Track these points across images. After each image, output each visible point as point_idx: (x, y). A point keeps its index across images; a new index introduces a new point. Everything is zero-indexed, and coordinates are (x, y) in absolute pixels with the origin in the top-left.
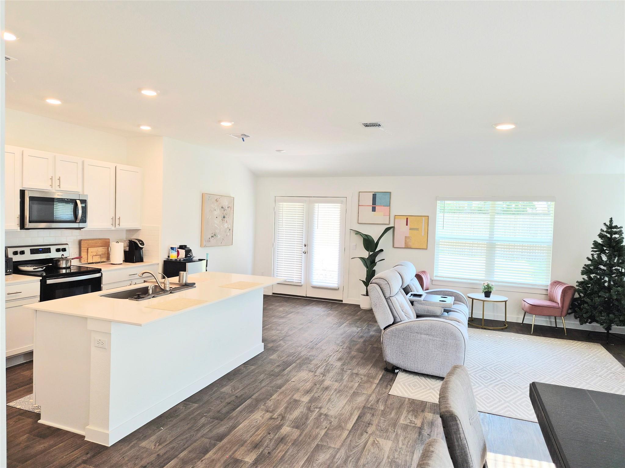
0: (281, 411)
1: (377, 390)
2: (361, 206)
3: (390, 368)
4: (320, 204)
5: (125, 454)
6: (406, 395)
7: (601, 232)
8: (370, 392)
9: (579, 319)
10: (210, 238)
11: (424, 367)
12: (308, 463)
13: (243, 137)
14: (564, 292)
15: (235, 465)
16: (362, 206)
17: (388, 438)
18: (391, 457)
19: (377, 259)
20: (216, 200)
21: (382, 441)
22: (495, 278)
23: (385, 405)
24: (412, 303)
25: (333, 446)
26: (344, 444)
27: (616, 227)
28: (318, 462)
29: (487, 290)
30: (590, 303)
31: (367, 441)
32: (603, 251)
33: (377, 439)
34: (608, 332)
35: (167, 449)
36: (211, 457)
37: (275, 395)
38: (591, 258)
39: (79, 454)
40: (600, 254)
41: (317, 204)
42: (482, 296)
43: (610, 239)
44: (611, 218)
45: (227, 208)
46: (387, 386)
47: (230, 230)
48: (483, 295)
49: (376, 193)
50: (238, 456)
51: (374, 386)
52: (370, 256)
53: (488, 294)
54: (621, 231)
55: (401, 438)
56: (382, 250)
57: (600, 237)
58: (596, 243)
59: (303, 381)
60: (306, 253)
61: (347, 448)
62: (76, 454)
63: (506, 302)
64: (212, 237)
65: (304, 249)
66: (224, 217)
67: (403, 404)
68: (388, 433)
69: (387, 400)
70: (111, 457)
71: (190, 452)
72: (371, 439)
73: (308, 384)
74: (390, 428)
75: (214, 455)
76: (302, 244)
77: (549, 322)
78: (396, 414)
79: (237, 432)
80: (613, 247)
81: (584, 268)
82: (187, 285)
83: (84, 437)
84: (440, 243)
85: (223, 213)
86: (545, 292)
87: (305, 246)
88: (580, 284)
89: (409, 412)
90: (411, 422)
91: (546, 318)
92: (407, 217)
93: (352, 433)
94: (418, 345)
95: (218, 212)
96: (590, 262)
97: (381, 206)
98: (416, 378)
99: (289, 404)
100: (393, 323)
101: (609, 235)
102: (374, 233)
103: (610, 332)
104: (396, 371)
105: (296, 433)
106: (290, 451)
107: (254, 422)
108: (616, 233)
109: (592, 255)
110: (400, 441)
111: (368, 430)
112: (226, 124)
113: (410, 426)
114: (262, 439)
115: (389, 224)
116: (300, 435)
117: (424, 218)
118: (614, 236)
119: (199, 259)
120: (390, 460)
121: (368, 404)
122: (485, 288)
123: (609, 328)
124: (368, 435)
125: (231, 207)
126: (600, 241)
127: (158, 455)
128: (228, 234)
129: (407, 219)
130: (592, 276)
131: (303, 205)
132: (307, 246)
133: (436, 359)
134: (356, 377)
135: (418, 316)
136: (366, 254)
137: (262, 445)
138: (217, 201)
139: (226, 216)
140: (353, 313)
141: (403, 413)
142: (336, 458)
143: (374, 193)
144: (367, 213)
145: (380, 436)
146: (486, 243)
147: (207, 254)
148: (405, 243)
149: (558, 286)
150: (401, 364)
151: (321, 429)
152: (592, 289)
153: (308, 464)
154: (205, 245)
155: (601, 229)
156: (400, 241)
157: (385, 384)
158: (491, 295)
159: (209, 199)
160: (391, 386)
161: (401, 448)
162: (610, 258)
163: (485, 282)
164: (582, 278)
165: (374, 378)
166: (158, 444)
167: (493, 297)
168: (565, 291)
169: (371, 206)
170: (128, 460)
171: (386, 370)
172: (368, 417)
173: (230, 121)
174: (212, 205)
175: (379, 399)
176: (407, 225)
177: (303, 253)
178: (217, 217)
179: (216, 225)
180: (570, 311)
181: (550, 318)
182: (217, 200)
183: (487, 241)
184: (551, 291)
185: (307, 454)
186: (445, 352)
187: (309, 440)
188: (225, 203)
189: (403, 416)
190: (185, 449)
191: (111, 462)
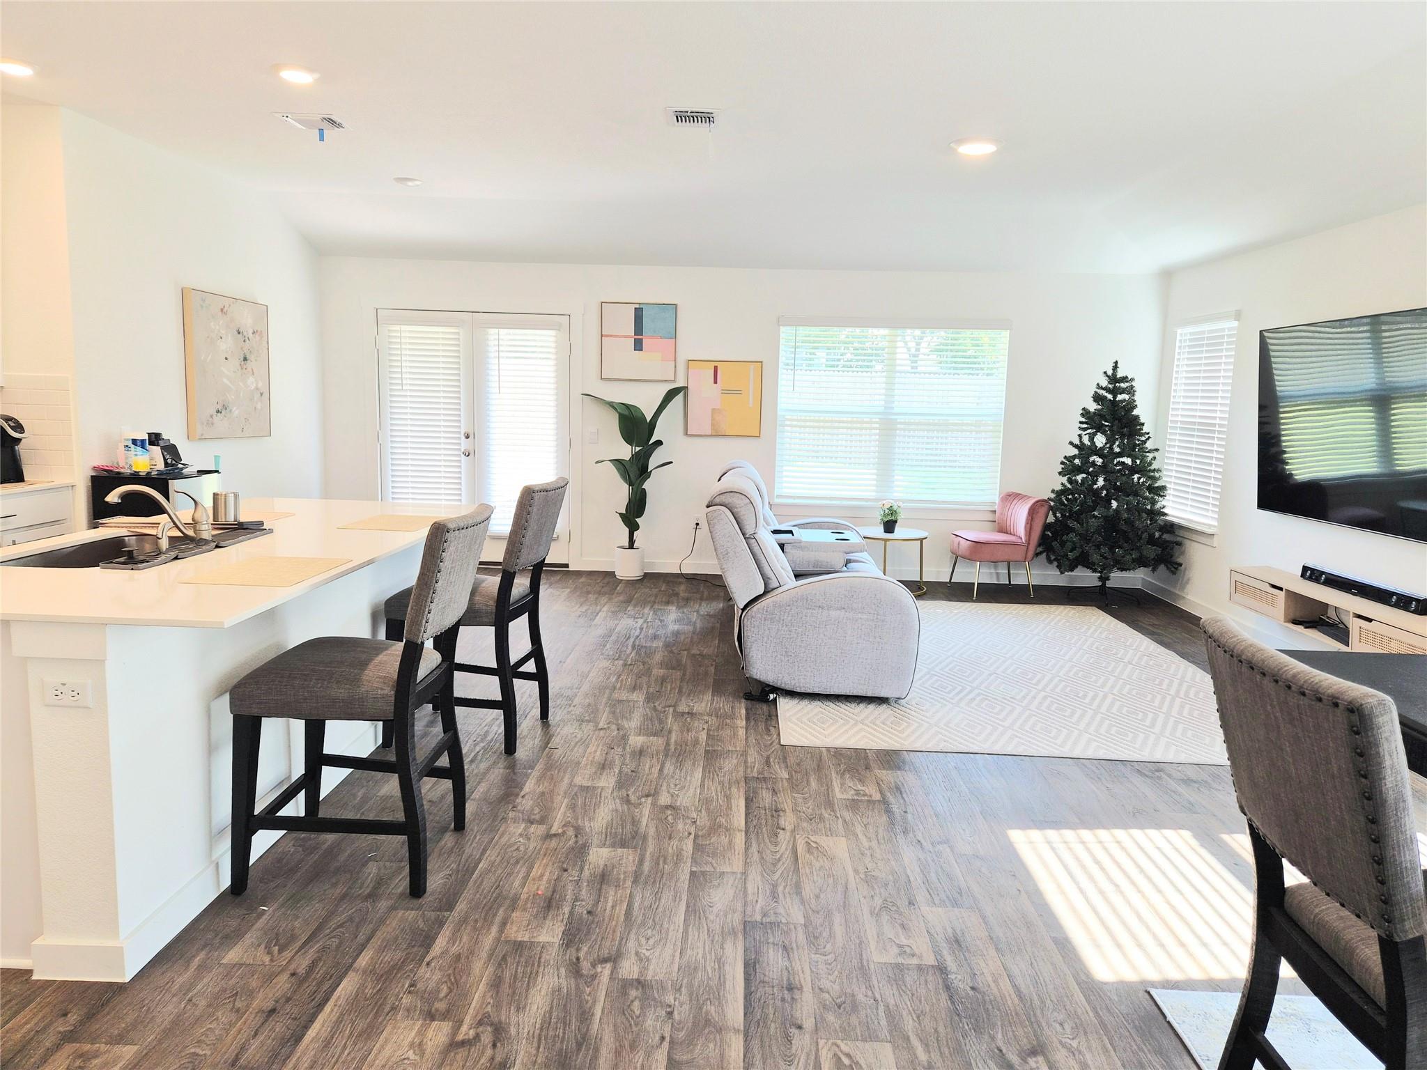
0: (564, 816)
1: (752, 740)
2: (607, 336)
3: (756, 691)
4: (503, 331)
5: (189, 990)
6: (818, 743)
7: (1097, 390)
8: (740, 746)
9: (1055, 563)
10: (211, 416)
11: (833, 681)
12: (695, 916)
13: (325, 125)
14: (1032, 512)
15: (520, 956)
16: (611, 336)
17: (831, 832)
18: (861, 869)
19: (653, 463)
20: (222, 310)
21: (824, 841)
22: (895, 494)
23: (787, 767)
24: (782, 546)
25: (729, 870)
26: (748, 860)
27: (1124, 379)
28: (715, 908)
29: (889, 518)
30: (1081, 531)
31: (793, 848)
32: (1100, 429)
33: (812, 838)
34: (1104, 584)
35: (312, 953)
36: (447, 951)
37: (527, 784)
38: (1077, 442)
39: (35, 1020)
40: (1095, 434)
41: (493, 331)
42: (879, 531)
43: (1114, 403)
44: (1116, 362)
45: (251, 335)
46: (768, 730)
47: (262, 394)
48: (882, 528)
49: (641, 306)
50: (517, 933)
51: (742, 733)
52: (635, 456)
53: (889, 526)
54: (1132, 387)
55: (859, 829)
56: (659, 443)
57: (1095, 401)
58: (1085, 413)
59: (576, 743)
60: (472, 455)
61: (759, 868)
62: (26, 1023)
63: (921, 540)
64: (218, 412)
65: (465, 445)
66: (245, 359)
67: (821, 760)
68: (827, 823)
69: (785, 758)
70: (149, 1008)
71: (382, 949)
72: (799, 841)
73: (591, 749)
74: (823, 811)
75: (454, 945)
76: (460, 433)
77: (995, 576)
78: (819, 780)
79: (482, 881)
80: (1120, 420)
81: (1062, 463)
82: (245, 527)
83: (30, 972)
84: (788, 423)
85: (242, 348)
86: (990, 517)
87: (467, 437)
88: (1059, 494)
89: (843, 774)
90: (857, 793)
91: (990, 568)
92: (716, 364)
93: (753, 836)
94: (822, 636)
95: (227, 344)
96: (1076, 451)
97: (652, 337)
98: (817, 706)
99: (573, 798)
100: (766, 593)
101: (1110, 397)
102: (646, 401)
103: (1109, 584)
104: (772, 696)
105: (628, 858)
106: (638, 899)
107: (511, 851)
108: (1123, 391)
109: (1080, 436)
110: (860, 836)
111: (782, 822)
112: (297, 77)
113: (861, 801)
114: (555, 885)
115: (674, 381)
116: (641, 861)
117: (752, 365)
118: (1120, 397)
119: (198, 471)
120: (863, 876)
121: (752, 772)
122: (885, 515)
123: (1104, 579)
124: (788, 834)
125: (262, 333)
126: (1093, 407)
127: (293, 975)
128: (259, 406)
129: (716, 368)
130: (1079, 478)
131: (458, 333)
132: (471, 437)
133: (860, 660)
134: (691, 719)
135: (798, 576)
136: (625, 451)
137: (563, 899)
138: (226, 314)
139: (251, 357)
140: (606, 589)
141: (831, 777)
142: (749, 892)
143: (637, 306)
144: (623, 356)
145: (815, 832)
146: (877, 420)
147: (215, 456)
148: (713, 425)
149: (1015, 501)
150: (785, 679)
151: (681, 840)
152: (1082, 504)
153: (695, 920)
154: (202, 435)
155: (1098, 384)
156: (700, 420)
157: (762, 726)
158: (897, 529)
159: (202, 307)
160: (777, 727)
161: (870, 848)
162: (1110, 440)
163: (884, 502)
164: (1059, 482)
165: (733, 717)
166: (277, 948)
167: (899, 532)
168: (1034, 510)
169: (630, 337)
170: (209, 1005)
171: (749, 697)
172: (766, 798)
173: (311, 70)
174: (212, 324)
175: (768, 758)
176: (715, 382)
177: (463, 456)
178: (226, 359)
179: (225, 380)
180: (1040, 549)
181: (996, 568)
182: (225, 310)
183: (880, 416)
184: (1002, 514)
185: (680, 897)
186: (879, 643)
187: (666, 866)
188: (247, 321)
189: (835, 783)
190: (363, 947)
191: (159, 1020)
